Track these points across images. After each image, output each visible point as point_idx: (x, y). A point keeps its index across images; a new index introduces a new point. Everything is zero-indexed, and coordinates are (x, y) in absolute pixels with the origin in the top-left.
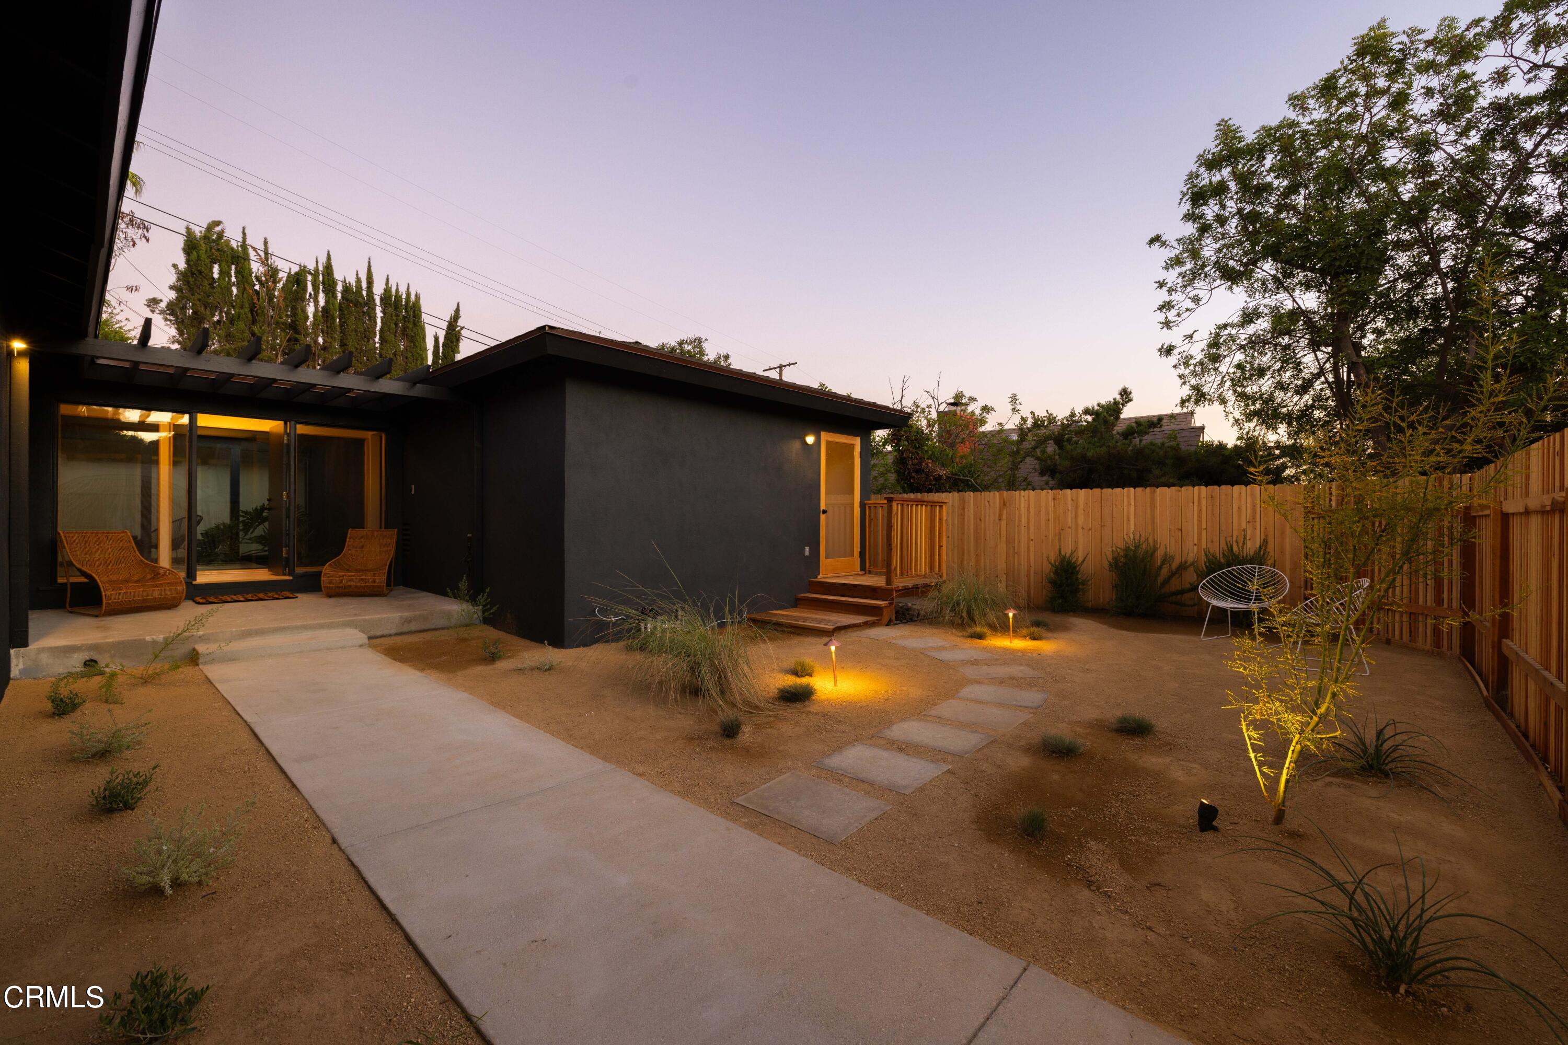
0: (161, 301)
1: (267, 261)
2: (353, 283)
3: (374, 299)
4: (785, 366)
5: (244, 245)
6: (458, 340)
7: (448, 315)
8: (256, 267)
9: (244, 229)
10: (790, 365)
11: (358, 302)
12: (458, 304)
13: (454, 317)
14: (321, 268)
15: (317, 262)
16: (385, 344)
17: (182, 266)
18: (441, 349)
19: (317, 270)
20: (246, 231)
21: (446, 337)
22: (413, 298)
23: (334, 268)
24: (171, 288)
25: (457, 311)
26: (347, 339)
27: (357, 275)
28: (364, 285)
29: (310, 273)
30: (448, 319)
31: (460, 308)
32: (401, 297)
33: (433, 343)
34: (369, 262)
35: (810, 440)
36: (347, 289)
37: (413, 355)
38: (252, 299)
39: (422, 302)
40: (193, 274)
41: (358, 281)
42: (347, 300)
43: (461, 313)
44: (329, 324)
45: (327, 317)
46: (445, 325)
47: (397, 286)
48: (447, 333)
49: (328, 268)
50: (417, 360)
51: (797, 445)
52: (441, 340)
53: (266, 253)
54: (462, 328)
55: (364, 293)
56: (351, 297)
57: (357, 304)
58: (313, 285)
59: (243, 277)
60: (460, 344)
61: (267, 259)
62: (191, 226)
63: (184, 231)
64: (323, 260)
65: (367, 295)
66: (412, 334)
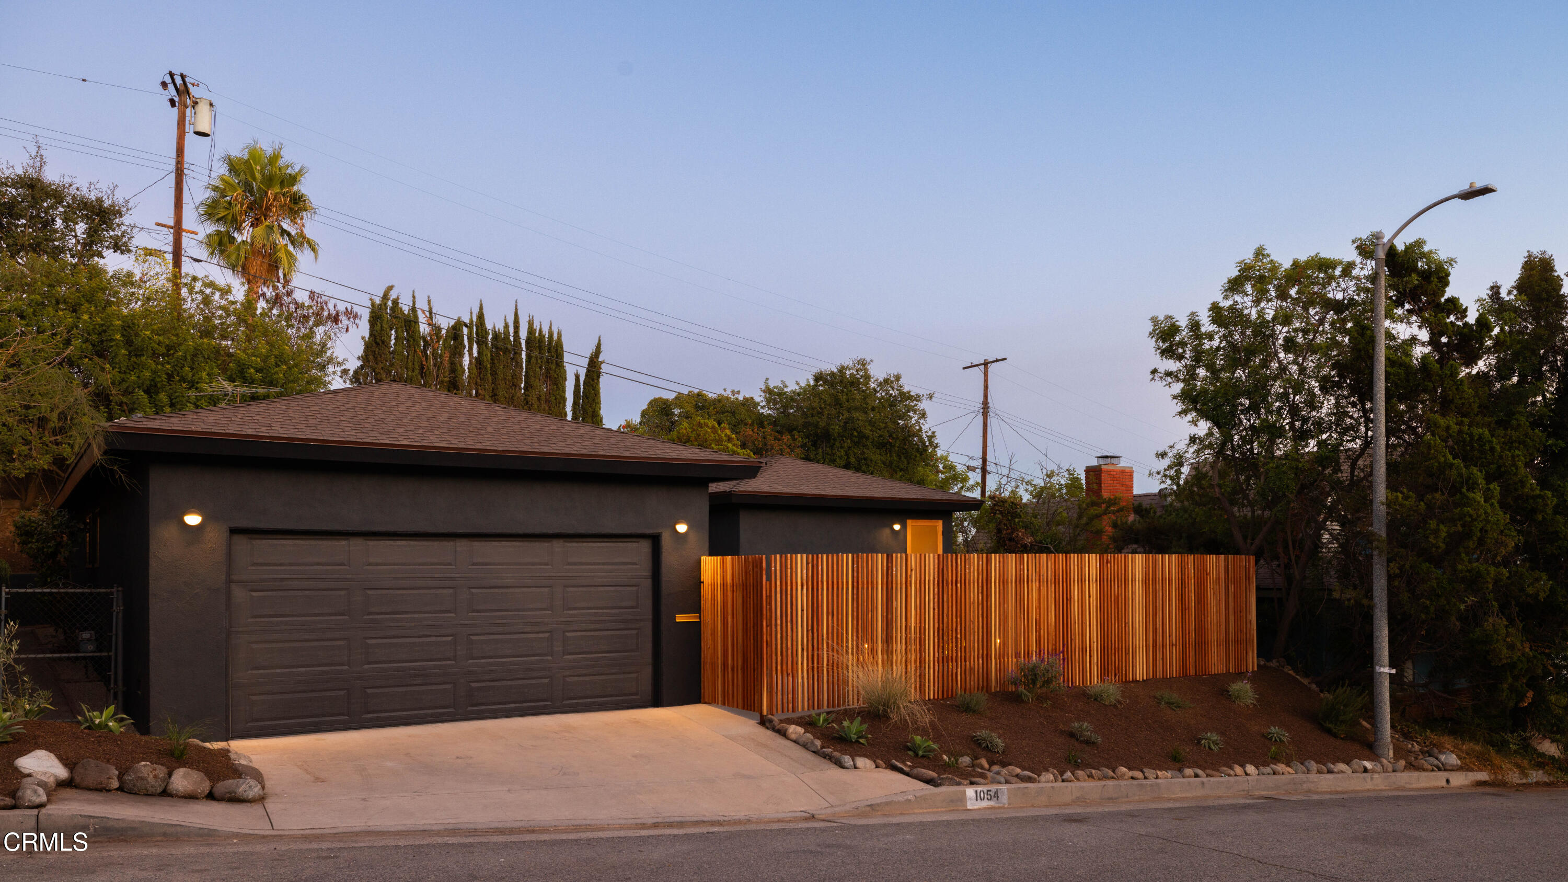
0: (349, 370)
1: (432, 320)
2: (502, 330)
3: (520, 344)
4: (992, 362)
5: (414, 309)
6: (599, 377)
7: (589, 351)
8: (424, 329)
9: (414, 292)
10: (997, 361)
11: (507, 348)
12: (599, 338)
13: (596, 353)
14: (475, 319)
15: (471, 313)
16: (530, 390)
17: (367, 336)
18: (582, 387)
19: (471, 321)
20: (416, 295)
21: (586, 375)
22: (555, 336)
23: (486, 317)
24: (359, 358)
25: (598, 347)
26: (497, 389)
27: (505, 320)
28: (511, 330)
29: (466, 326)
30: (588, 355)
31: (602, 342)
32: (544, 336)
33: (573, 382)
34: (516, 305)
35: (897, 527)
36: (496, 336)
37: (556, 399)
38: (422, 362)
39: (563, 339)
40: (377, 344)
41: (506, 326)
42: (497, 348)
43: (602, 348)
44: (482, 376)
45: (480, 368)
46: (585, 363)
47: (541, 326)
48: (588, 371)
49: (481, 317)
50: (560, 403)
51: (887, 531)
52: (582, 378)
53: (431, 313)
54: (602, 362)
55: (512, 339)
56: (500, 344)
57: (506, 351)
58: (468, 338)
59: (414, 340)
60: (601, 380)
61: (431, 318)
62: (373, 297)
63: (369, 304)
64: (476, 311)
65: (515, 340)
66: (556, 376)
